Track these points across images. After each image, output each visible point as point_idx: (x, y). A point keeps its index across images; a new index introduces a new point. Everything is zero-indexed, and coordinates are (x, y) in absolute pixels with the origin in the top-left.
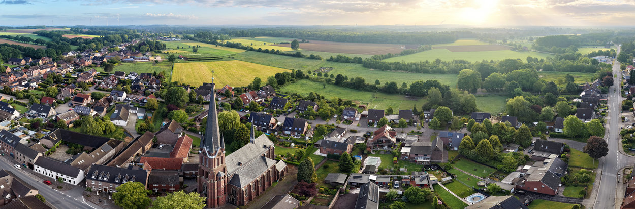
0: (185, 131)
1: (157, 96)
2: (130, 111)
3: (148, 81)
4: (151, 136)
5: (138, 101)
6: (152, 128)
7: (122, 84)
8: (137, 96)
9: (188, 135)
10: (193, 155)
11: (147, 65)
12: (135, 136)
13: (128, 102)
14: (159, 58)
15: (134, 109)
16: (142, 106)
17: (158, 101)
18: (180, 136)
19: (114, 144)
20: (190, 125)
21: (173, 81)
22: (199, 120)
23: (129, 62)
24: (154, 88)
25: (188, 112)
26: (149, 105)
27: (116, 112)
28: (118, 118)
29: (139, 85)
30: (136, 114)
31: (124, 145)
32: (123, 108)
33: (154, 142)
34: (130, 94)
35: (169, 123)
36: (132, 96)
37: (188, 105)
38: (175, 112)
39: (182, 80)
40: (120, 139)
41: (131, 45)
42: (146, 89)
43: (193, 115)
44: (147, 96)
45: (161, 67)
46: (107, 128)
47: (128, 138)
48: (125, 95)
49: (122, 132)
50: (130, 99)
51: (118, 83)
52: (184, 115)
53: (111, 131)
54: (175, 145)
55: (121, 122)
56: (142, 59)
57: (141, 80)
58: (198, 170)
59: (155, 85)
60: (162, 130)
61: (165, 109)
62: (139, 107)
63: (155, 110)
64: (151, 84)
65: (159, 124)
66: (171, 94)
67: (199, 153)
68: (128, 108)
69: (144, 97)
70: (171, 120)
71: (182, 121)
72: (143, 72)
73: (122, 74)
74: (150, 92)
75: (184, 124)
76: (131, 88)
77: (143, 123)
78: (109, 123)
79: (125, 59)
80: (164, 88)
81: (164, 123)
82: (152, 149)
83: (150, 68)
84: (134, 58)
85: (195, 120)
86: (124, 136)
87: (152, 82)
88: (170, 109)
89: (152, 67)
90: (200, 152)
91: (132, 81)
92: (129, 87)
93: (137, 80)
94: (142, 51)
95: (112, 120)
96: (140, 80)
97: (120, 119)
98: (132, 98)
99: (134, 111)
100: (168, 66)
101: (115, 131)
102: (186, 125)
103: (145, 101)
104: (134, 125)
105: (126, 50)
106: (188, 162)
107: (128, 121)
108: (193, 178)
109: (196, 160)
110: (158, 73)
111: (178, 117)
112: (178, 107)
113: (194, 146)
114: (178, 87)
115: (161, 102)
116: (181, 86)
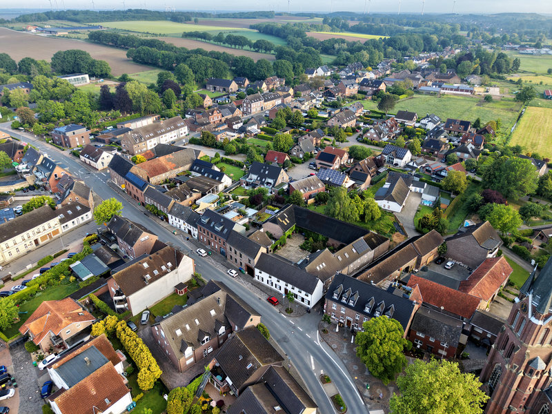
0: (504, 250)
1: (470, 167)
2: (412, 188)
3: (458, 136)
4: (437, 241)
5: (430, 171)
6: (444, 227)
7: (406, 136)
8: (429, 162)
9: (508, 259)
10: (502, 300)
11: (463, 103)
12: (411, 235)
13: (412, 171)
14: (495, 92)
15: (420, 184)
16: (434, 181)
17: (468, 178)
18: (490, 256)
19: (375, 242)
20: (518, 240)
21: (512, 144)
22: (542, 237)
23: (428, 93)
24: (468, 152)
25: (525, 214)
26: (448, 182)
27: (387, 185)
28: (388, 196)
29: (438, 141)
30: (420, 195)
31: (389, 247)
32: (400, 180)
33: (439, 253)
34: (418, 155)
35: (478, 226)
36: (421, 160)
37: (530, 200)
38: (497, 207)
39: (533, 145)
40: (385, 234)
41: (440, 59)
42: (450, 151)
43: (533, 223)
44: (449, 165)
45: (495, 112)
46: (367, 211)
47: (398, 236)
48: (408, 155)
49: (391, 222)
50: (415, 165)
51: (400, 134)
52: (514, 218)
53: (373, 218)
54: (474, 269)
55: (391, 203)
56: (457, 89)
57: (445, 133)
58: (500, 333)
59: (470, 147)
60: (460, 234)
61: (478, 196)
62: (429, 183)
63: (457, 193)
64: (463, 142)
65: (459, 222)
66: (499, 169)
67: (514, 302)
68: (408, 180)
69: (444, 166)
70: (483, 219)
71: (504, 227)
72: (453, 117)
73: (410, 116)
74: (456, 158)
75: (507, 235)
76: (422, 145)
77: (429, 214)
78: (372, 203)
79: (423, 88)
80: (487, 155)
81: (468, 223)
82: (433, 264)
83: (469, 110)
84: (440, 86)
85: (532, 234)
86: (392, 231)
87: (466, 139)
88: (488, 199)
89: (475, 108)
90: (517, 300)
91: (426, 133)
92: (419, 143)
93: (438, 132)
94: (463, 73)
95: (378, 198)
96: (442, 132)
97: (391, 199)
98: (420, 163)
99: (418, 189)
100: (511, 110)
101: (380, 219)
102: (509, 238)
103: (443, 174)
104: (413, 213)
105: (427, 69)
106: (487, 310)
107: (404, 204)
108: (482, 344)
109: (504, 313)
110: (483, 123)
111: (499, 219)
112: (506, 198)
113: (510, 284)
114: (520, 159)
115: (474, 181)
116: (527, 157)
